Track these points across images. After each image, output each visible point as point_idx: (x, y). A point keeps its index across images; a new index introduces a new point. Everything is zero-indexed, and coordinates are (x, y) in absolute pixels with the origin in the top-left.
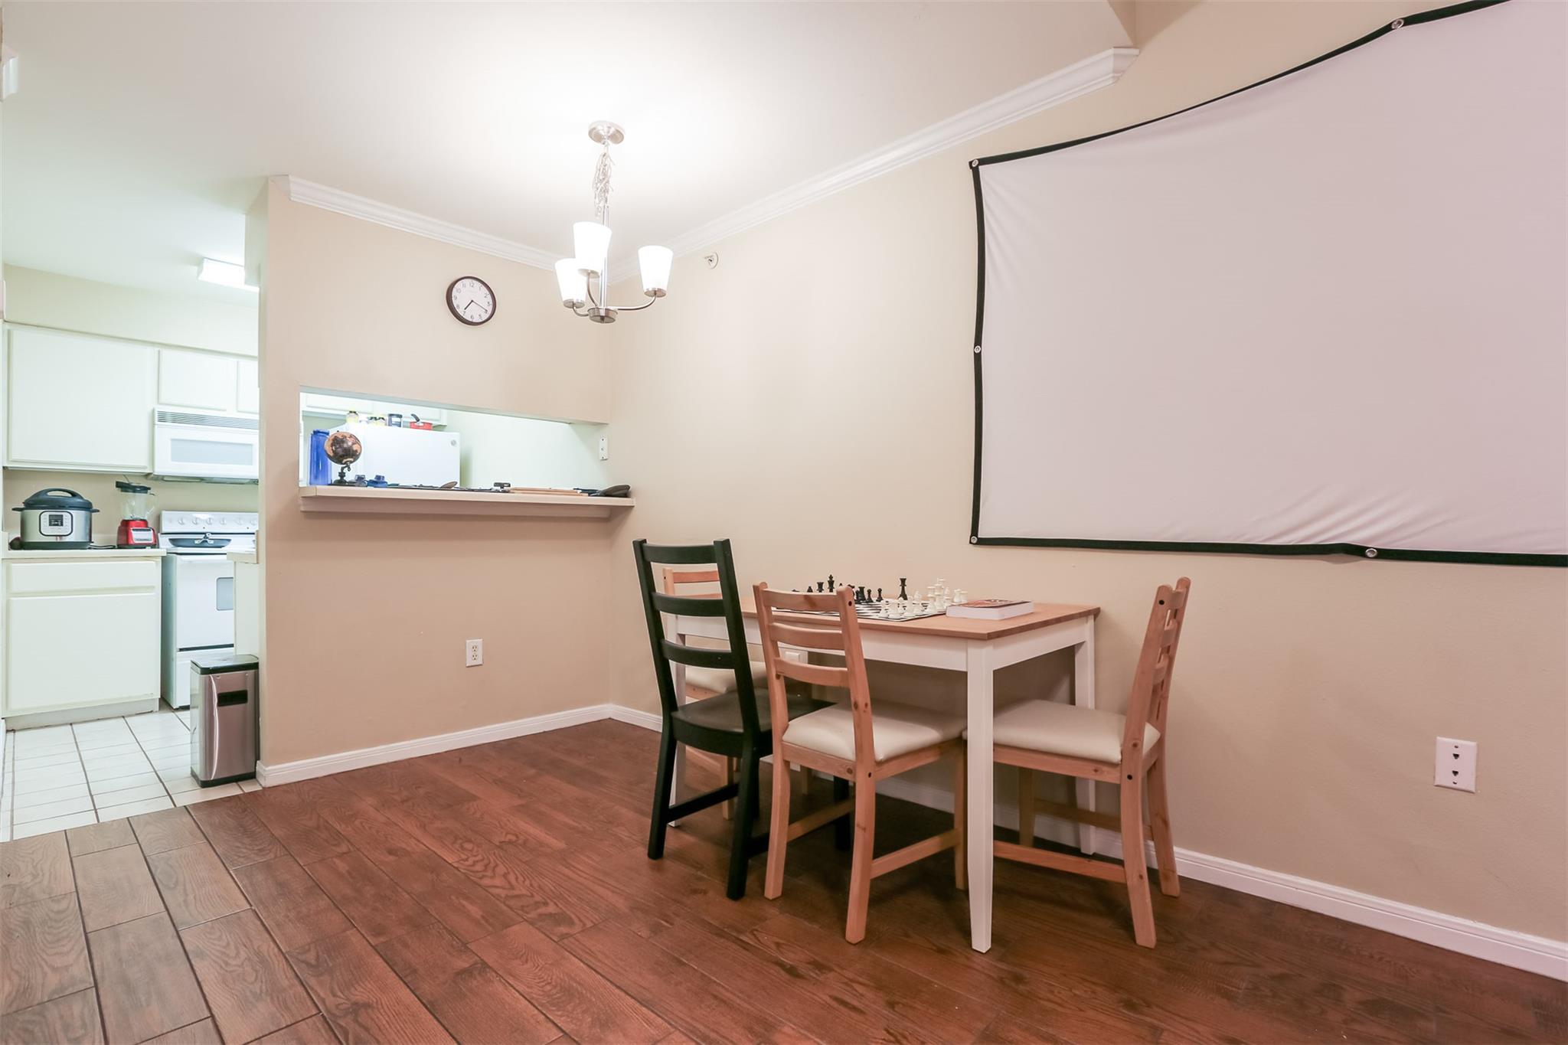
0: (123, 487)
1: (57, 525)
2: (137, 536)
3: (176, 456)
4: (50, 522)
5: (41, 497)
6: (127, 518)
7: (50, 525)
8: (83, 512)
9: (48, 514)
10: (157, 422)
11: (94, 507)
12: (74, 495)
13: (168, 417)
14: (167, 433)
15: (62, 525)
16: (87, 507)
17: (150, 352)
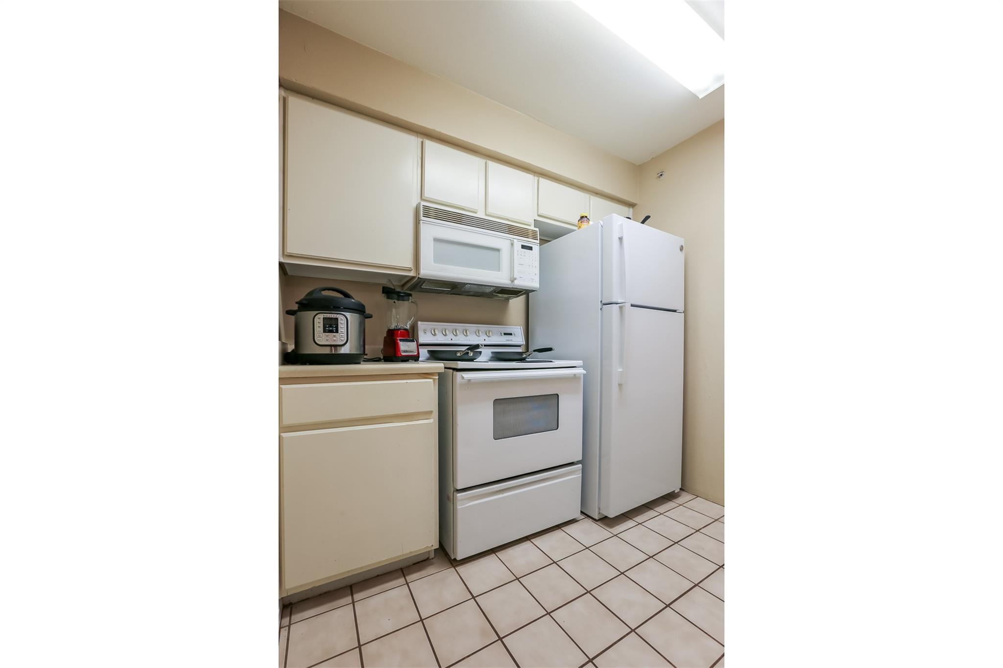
0: (388, 292)
1: (331, 331)
2: (405, 347)
3: (438, 259)
4: (324, 327)
5: (315, 296)
6: (393, 327)
7: (325, 331)
8: (358, 315)
9: (321, 316)
10: (422, 218)
11: (368, 311)
12: (347, 295)
13: (432, 213)
14: (431, 230)
15: (337, 331)
16: (360, 309)
17: (413, 141)
